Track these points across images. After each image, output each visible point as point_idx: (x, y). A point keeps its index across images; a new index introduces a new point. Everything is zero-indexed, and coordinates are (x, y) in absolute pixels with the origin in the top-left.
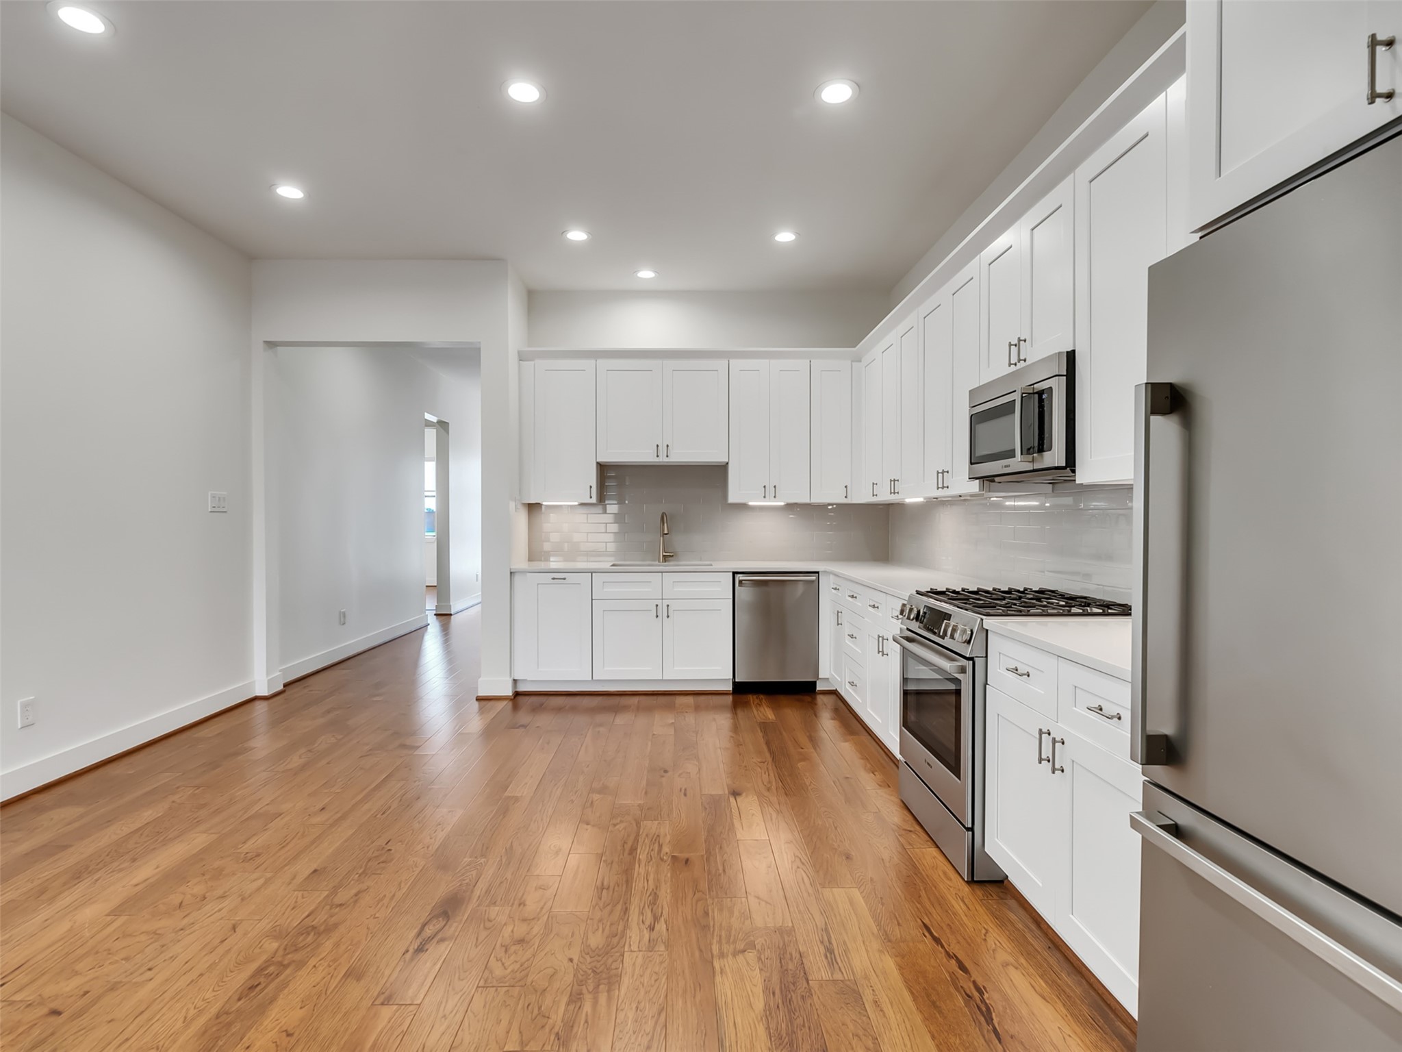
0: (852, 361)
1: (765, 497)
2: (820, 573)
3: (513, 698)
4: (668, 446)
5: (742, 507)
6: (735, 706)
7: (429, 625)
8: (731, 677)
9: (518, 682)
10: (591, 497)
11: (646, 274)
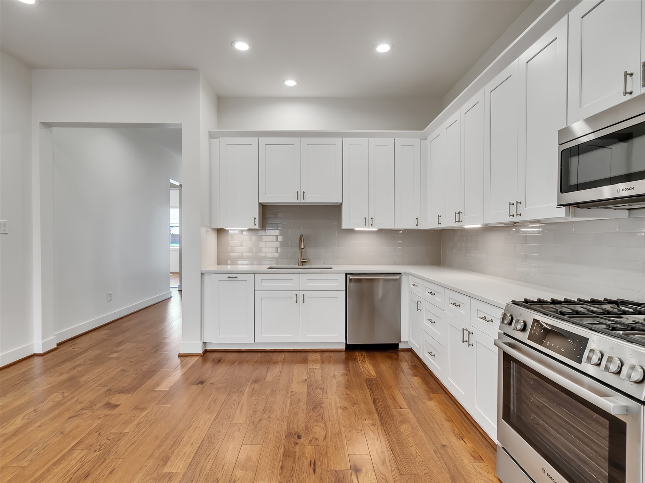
0: (421, 140)
1: (365, 225)
2: (402, 274)
3: (202, 355)
4: (304, 192)
5: (351, 231)
6: (347, 361)
7: (172, 297)
8: (344, 341)
9: (207, 343)
10: (255, 225)
11: (290, 83)
